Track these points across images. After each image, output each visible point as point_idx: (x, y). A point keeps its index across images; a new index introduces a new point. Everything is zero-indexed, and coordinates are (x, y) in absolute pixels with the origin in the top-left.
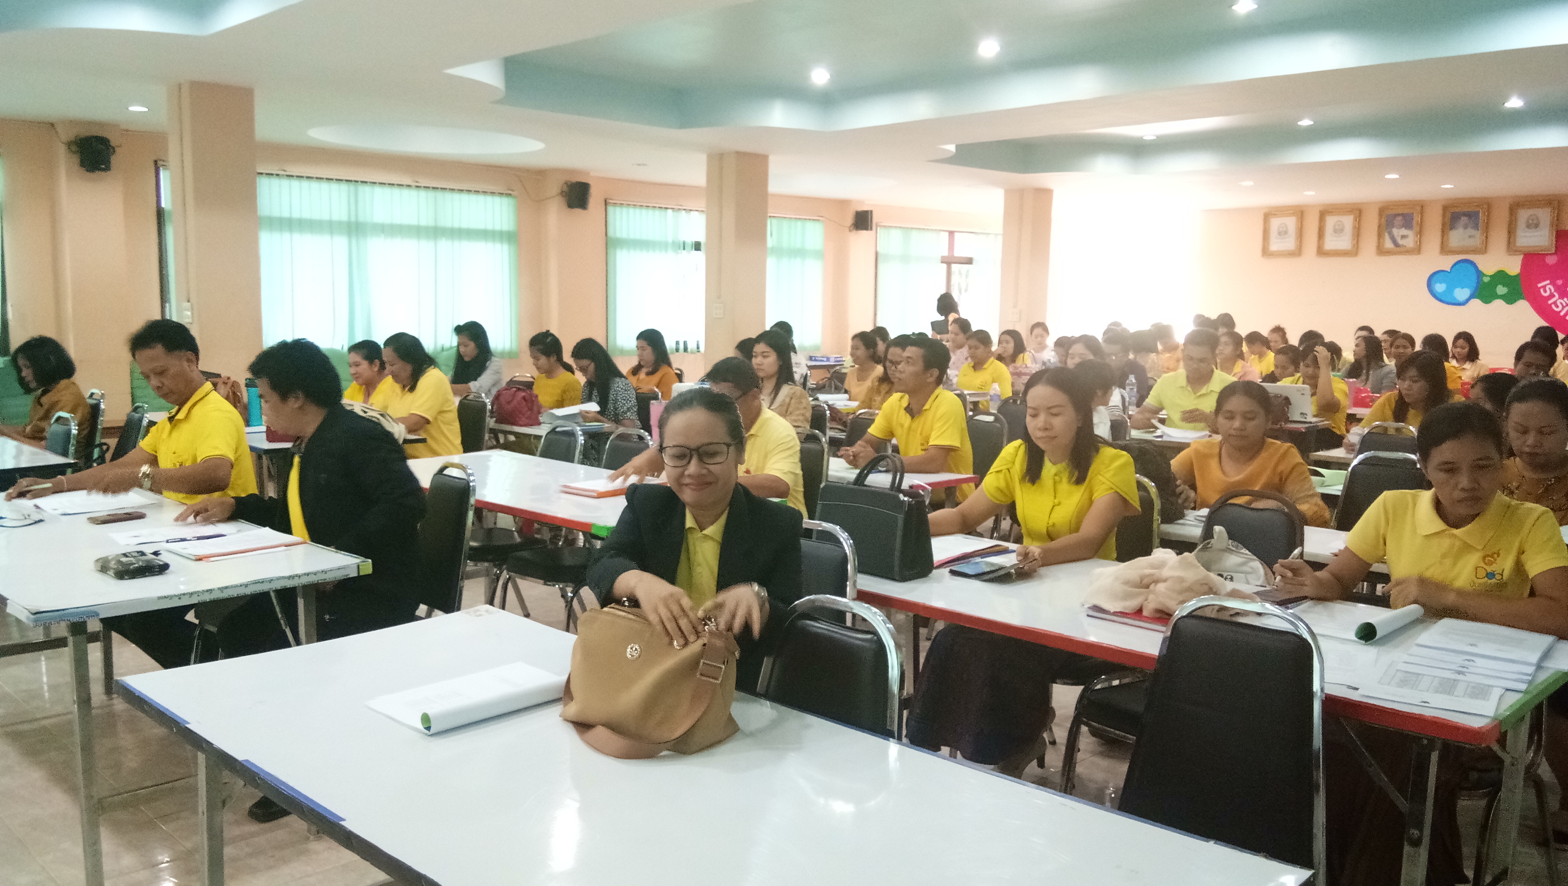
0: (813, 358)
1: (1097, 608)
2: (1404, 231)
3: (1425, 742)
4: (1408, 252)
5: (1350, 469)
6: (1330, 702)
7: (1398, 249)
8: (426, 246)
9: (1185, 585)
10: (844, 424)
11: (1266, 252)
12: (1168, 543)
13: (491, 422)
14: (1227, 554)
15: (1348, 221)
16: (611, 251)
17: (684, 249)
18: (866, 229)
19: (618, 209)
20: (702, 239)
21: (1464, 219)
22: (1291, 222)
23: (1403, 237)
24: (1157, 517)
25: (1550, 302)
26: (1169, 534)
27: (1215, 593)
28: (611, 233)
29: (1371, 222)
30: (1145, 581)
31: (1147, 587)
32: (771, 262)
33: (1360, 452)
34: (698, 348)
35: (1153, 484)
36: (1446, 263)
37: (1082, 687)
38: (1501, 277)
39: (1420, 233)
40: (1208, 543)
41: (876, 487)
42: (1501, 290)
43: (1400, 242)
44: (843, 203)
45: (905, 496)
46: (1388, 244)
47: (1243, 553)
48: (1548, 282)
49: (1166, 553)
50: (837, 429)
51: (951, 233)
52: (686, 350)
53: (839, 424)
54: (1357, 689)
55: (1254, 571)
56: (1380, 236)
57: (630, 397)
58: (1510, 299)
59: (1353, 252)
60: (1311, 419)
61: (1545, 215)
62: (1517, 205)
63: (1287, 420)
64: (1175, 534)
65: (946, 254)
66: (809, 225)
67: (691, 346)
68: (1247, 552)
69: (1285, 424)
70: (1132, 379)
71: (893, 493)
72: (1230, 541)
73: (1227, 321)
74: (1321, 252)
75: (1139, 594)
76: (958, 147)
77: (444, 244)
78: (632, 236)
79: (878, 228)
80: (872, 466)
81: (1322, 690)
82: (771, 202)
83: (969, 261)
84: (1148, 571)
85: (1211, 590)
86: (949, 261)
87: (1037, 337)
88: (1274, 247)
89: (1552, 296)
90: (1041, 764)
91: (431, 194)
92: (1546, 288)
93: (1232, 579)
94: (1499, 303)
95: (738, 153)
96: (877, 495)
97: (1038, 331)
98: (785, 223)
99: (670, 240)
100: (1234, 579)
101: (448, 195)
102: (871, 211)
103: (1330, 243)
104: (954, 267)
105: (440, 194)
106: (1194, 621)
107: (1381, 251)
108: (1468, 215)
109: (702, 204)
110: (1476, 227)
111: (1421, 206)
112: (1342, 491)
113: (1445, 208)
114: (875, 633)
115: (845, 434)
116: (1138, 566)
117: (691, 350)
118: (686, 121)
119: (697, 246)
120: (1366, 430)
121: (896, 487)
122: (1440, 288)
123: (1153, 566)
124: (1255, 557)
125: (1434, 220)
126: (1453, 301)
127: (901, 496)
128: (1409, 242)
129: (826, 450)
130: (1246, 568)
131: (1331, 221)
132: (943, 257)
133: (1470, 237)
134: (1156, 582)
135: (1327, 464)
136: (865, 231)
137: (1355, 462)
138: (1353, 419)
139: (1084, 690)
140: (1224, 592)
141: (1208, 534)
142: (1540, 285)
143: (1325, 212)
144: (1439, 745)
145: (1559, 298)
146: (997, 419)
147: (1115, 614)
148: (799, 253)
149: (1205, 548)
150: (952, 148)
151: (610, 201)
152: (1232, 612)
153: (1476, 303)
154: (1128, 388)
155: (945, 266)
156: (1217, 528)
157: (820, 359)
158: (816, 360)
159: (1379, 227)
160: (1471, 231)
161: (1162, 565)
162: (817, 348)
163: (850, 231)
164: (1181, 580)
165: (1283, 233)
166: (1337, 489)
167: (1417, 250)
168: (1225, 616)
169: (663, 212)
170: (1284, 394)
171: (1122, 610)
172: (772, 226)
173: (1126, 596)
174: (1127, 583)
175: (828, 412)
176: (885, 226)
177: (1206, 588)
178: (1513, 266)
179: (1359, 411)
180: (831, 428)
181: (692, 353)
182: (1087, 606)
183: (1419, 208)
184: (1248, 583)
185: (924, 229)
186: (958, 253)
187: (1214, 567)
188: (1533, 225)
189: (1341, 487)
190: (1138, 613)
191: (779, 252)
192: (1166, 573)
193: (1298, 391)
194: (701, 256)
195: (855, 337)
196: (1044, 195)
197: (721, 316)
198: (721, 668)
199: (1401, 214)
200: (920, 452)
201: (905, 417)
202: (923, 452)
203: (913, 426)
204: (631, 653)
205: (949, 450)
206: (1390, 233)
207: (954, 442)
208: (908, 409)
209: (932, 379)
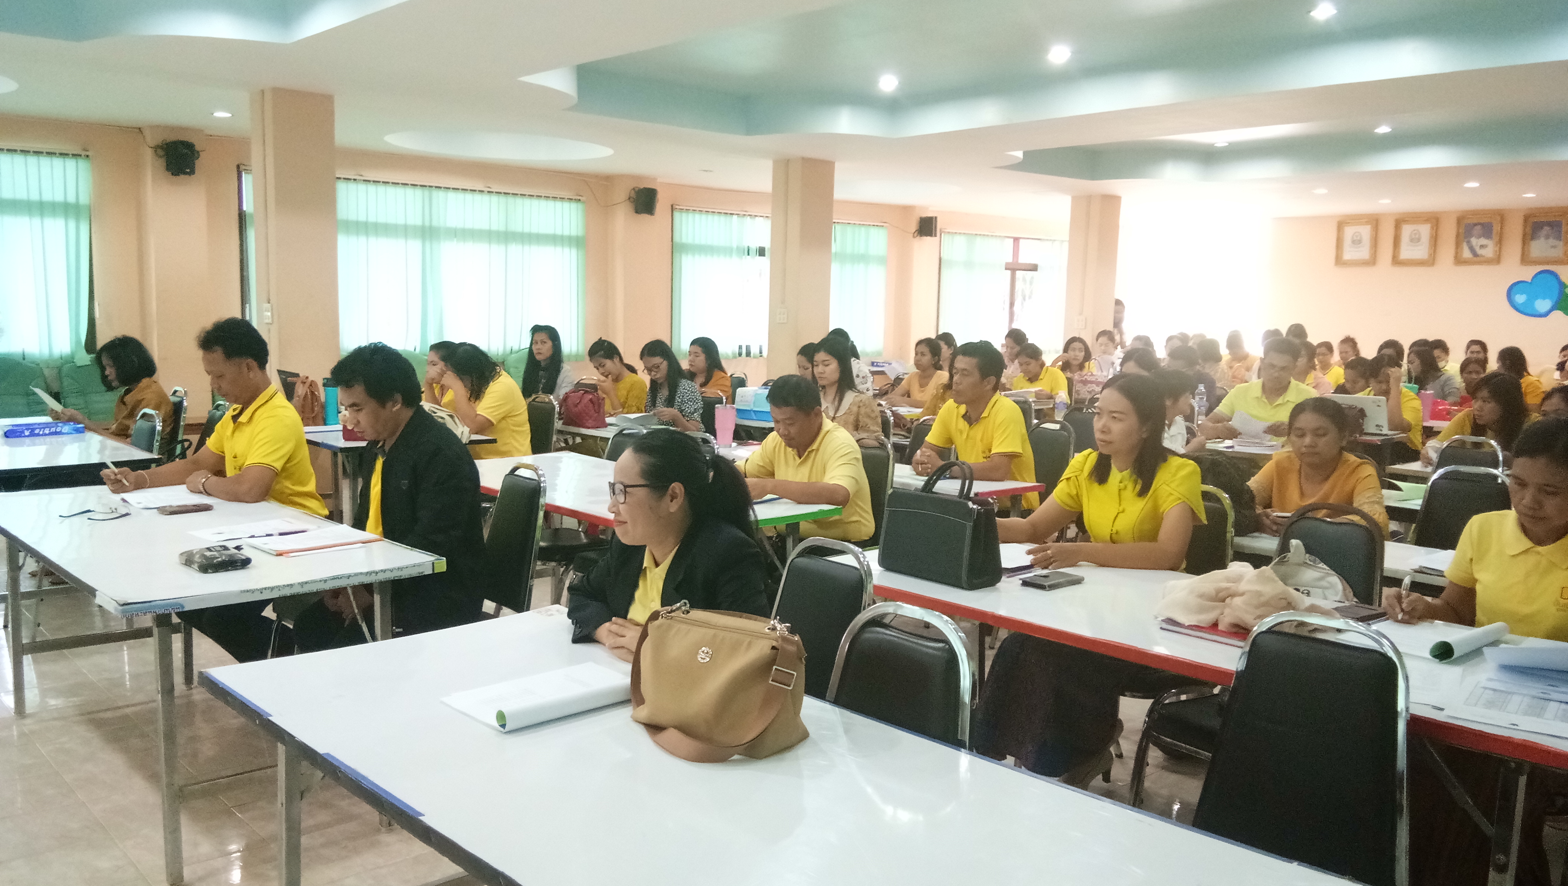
0: (875, 364)
1: (1171, 621)
2: (1483, 241)
3: (1513, 765)
4: (1488, 262)
5: (1430, 484)
6: (1415, 722)
7: (1478, 259)
8: (497, 249)
9: (1263, 599)
10: (909, 431)
11: (1339, 261)
12: (1241, 556)
13: (558, 424)
14: (1303, 568)
15: (1425, 230)
16: (676, 255)
17: (748, 254)
18: (931, 235)
19: (684, 215)
20: (767, 245)
21: (1546, 228)
22: (1365, 232)
23: (1482, 246)
24: (1231, 530)
26: (1243, 547)
27: (1294, 609)
28: (677, 238)
29: (1449, 232)
30: (1221, 595)
31: (1223, 601)
32: (835, 268)
33: (1439, 465)
34: (761, 353)
35: (1227, 496)
36: (1528, 273)
37: (1152, 701)
39: (1500, 242)
40: (1285, 557)
41: (943, 494)
43: (1480, 252)
44: (906, 210)
45: (974, 503)
46: (1467, 254)
47: (1320, 568)
49: (1243, 566)
50: (901, 435)
51: (1016, 240)
52: (748, 354)
53: (902, 430)
54: (1442, 709)
55: (1332, 586)
56: (1458, 245)
57: (696, 399)
59: (1430, 262)
60: (1385, 431)
63: (1363, 433)
64: (1250, 548)
65: (1010, 260)
66: (874, 231)
67: (754, 351)
68: (1325, 566)
69: (1360, 436)
70: (1202, 388)
71: (962, 500)
72: (1308, 555)
73: (1298, 331)
74: (1396, 261)
75: (1213, 608)
76: (1025, 154)
77: (515, 249)
78: (697, 242)
79: (943, 234)
80: (941, 473)
81: (1407, 709)
82: (835, 207)
83: (1034, 268)
84: (1225, 585)
85: (1290, 605)
86: (1013, 268)
87: (1101, 345)
88: (1347, 256)
90: (1107, 778)
91: (502, 199)
93: (1308, 594)
95: (803, 159)
96: (945, 502)
97: (1103, 339)
98: (849, 229)
99: (735, 246)
100: (1311, 594)
101: (519, 201)
102: (936, 218)
103: (1406, 252)
104: (1019, 274)
105: (511, 199)
106: (1273, 637)
107: (1459, 261)
108: (1550, 224)
109: (768, 210)
110: (1559, 238)
111: (1501, 215)
112: (1422, 506)
113: (1526, 218)
114: (946, 641)
115: (909, 440)
116: (1213, 579)
117: (754, 354)
118: (751, 129)
119: (761, 252)
120: (1445, 444)
121: (964, 495)
122: (1520, 299)
123: (1228, 580)
124: (1334, 573)
125: (1515, 231)
126: (1534, 313)
127: (970, 504)
128: (1489, 252)
129: (891, 456)
130: (1324, 583)
131: (1407, 230)
132: (1007, 264)
133: (1554, 247)
134: (1232, 596)
135: (1404, 478)
136: (929, 237)
137: (1435, 476)
138: (1429, 433)
139: (1153, 704)
140: (1303, 607)
141: (1284, 547)
143: (1400, 222)
144: (1527, 768)
146: (1063, 428)
147: (1191, 627)
148: (862, 258)
149: (1282, 562)
150: (1019, 154)
151: (677, 207)
152: (1311, 628)
153: (1558, 315)
155: (1009, 272)
156: (1294, 542)
157: (881, 364)
158: (877, 366)
159: (1458, 236)
160: (1552, 241)
161: (1238, 579)
162: (879, 354)
163: (914, 237)
164: (1259, 594)
165: (1357, 242)
166: (1416, 504)
167: (1497, 260)
168: (1304, 632)
169: (728, 217)
170: (1360, 406)
171: (1196, 624)
172: (838, 232)
173: (1201, 610)
174: (1201, 596)
175: (892, 418)
176: (949, 232)
177: (1284, 603)
179: (1436, 424)
180: (894, 434)
181: (755, 357)
182: (1160, 619)
183: (1499, 218)
184: (1325, 598)
185: (988, 235)
186: (1023, 259)
187: (1289, 582)
189: (1420, 502)
190: (1214, 627)
191: (843, 258)
192: (1243, 586)
193: (1374, 402)
194: (765, 261)
195: (919, 343)
196: (1111, 202)
197: (785, 321)
198: (793, 675)
199: (1479, 224)
200: (982, 460)
201: (963, 424)
202: (985, 460)
203: (972, 433)
204: (702, 657)
205: (1012, 457)
206: (1469, 242)
207: (1019, 450)
208: (965, 417)
209: (989, 387)
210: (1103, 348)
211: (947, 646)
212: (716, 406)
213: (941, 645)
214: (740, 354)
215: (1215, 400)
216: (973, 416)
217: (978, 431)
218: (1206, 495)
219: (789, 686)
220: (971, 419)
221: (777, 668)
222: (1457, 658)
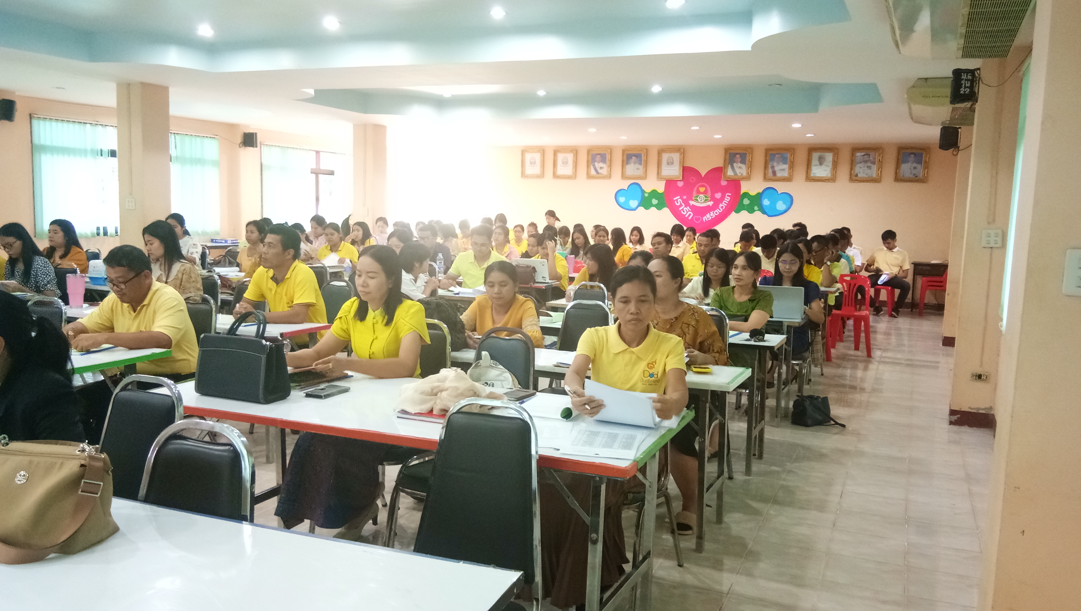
0: (214, 241)
1: (404, 412)
2: (602, 165)
3: (598, 479)
4: (604, 177)
5: (566, 312)
6: (543, 460)
7: (598, 175)
9: (459, 391)
10: (233, 289)
11: (523, 175)
12: (456, 364)
14: (490, 369)
15: (570, 157)
16: (36, 155)
17: (102, 155)
18: (253, 146)
19: (42, 123)
20: (115, 147)
21: (634, 158)
22: (537, 157)
23: (601, 168)
24: (449, 348)
25: (680, 209)
26: (456, 358)
27: (478, 396)
28: (36, 141)
29: (583, 158)
30: (434, 391)
31: (436, 395)
32: (174, 168)
33: (572, 300)
34: (117, 232)
35: (446, 326)
36: (625, 184)
37: (401, 466)
38: (654, 193)
39: (610, 166)
40: (478, 363)
41: (245, 336)
42: (655, 202)
43: (600, 171)
44: (232, 127)
45: (266, 341)
46: (593, 172)
47: (499, 368)
48: (679, 197)
50: (227, 293)
51: (318, 152)
52: (105, 234)
53: (229, 290)
54: (559, 450)
55: (506, 379)
56: (588, 166)
57: (49, 272)
58: (659, 207)
59: (573, 177)
60: (548, 280)
61: (676, 157)
62: (662, 151)
63: (535, 282)
64: (461, 358)
65: (314, 167)
66: (207, 141)
67: (111, 231)
68: (502, 367)
69: (534, 284)
70: (440, 255)
71: (257, 339)
72: (492, 361)
74: (555, 176)
75: (431, 400)
76: (316, 91)
78: (55, 144)
79: (262, 146)
81: (537, 452)
82: (172, 121)
83: (332, 173)
84: (436, 384)
85: (476, 394)
86: (316, 172)
87: (379, 227)
88: (529, 171)
89: (681, 205)
92: (678, 201)
93: (493, 386)
94: (653, 209)
95: (143, 84)
96: (246, 342)
97: (380, 223)
98: (187, 139)
99: (89, 148)
100: (495, 385)
102: (256, 133)
103: (561, 170)
104: (320, 176)
106: (460, 415)
107: (589, 176)
108: (638, 156)
109: (114, 121)
110: (640, 164)
111: (610, 149)
112: (562, 326)
113: (624, 151)
114: (230, 444)
115: (233, 297)
116: (431, 381)
117: (110, 234)
119: (113, 154)
120: (577, 287)
121: (261, 335)
122: (622, 200)
123: (439, 381)
124: (507, 371)
125: (618, 158)
126: (629, 208)
129: (214, 309)
130: (501, 378)
131: (560, 157)
132: (312, 169)
133: (637, 169)
134: (442, 391)
135: (555, 309)
136: (251, 148)
137: (568, 307)
140: (484, 395)
141: (479, 357)
142: (675, 199)
143: (556, 151)
145: (685, 207)
146: (348, 285)
147: (416, 414)
148: (199, 161)
149: (476, 367)
150: (311, 92)
151: (35, 116)
152: (489, 407)
153: (641, 208)
154: (438, 262)
155: (314, 175)
156: (484, 353)
157: (219, 241)
158: (216, 242)
159: (588, 161)
160: (637, 166)
161: (444, 380)
162: (217, 233)
163: (240, 147)
164: (457, 388)
165: (533, 163)
166: (559, 325)
167: (609, 176)
168: (485, 411)
169: (82, 126)
170: (533, 266)
171: (420, 412)
172: (174, 140)
173: (423, 402)
174: (422, 393)
175: (219, 281)
176: (267, 145)
177: (472, 393)
178: (661, 187)
180: (222, 293)
181: (111, 236)
182: (397, 411)
183: (609, 151)
184: (503, 387)
185: (297, 148)
186: (323, 167)
187: (483, 378)
188: (670, 163)
189: (561, 323)
190: (430, 413)
191: (183, 160)
192: (447, 384)
193: (541, 263)
194: (115, 160)
195: (248, 224)
196: (379, 129)
197: (134, 208)
198: (100, 485)
199: (599, 154)
200: (287, 309)
201: (272, 284)
202: (289, 309)
203: (279, 290)
204: (20, 478)
205: (308, 306)
206: (594, 165)
207: (312, 300)
208: (274, 278)
209: (289, 257)
210: (380, 229)
211: (232, 448)
212: (68, 275)
213: (227, 448)
214: (98, 234)
215: (448, 263)
216: (279, 277)
217: (283, 288)
218: (430, 326)
219: (97, 494)
220: (277, 280)
221: (85, 481)
222: (574, 417)
